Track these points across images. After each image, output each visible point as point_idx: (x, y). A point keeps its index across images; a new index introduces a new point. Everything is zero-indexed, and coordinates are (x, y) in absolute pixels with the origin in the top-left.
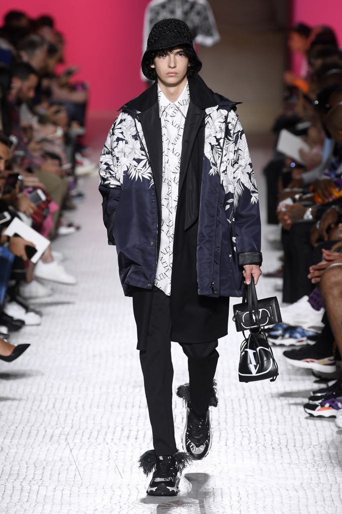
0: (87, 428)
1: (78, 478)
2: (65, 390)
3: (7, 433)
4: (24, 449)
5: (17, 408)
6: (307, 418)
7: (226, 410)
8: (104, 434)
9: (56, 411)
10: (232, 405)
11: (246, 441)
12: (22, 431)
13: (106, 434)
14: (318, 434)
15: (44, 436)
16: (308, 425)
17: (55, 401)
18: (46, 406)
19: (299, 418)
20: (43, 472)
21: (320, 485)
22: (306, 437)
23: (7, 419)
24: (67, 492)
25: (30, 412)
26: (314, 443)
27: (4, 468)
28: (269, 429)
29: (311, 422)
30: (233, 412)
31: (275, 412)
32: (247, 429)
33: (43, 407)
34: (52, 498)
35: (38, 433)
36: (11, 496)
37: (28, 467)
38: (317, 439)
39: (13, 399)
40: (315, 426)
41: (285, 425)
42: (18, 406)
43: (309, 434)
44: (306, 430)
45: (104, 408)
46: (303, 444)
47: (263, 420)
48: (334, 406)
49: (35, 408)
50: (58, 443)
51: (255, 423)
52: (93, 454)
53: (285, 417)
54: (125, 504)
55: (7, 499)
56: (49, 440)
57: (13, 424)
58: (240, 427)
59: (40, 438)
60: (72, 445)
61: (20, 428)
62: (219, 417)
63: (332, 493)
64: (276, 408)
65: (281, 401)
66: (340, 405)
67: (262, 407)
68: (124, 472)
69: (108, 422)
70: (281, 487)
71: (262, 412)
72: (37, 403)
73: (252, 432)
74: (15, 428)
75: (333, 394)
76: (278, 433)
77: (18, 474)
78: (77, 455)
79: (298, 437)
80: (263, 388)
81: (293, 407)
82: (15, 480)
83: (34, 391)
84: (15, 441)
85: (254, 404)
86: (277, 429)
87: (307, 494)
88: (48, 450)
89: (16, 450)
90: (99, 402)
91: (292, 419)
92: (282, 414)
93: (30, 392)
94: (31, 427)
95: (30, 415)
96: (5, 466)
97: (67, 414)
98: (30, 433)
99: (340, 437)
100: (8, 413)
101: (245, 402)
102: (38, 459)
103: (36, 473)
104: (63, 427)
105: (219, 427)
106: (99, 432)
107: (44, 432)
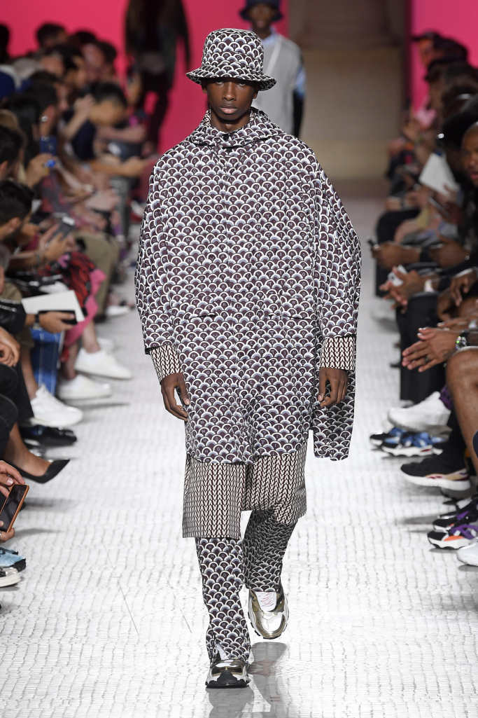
0: (145, 568)
1: (134, 633)
2: (117, 520)
3: (41, 575)
4: (63, 596)
5: (54, 543)
6: (432, 550)
7: (327, 542)
8: (168, 575)
9: (104, 546)
10: (335, 535)
11: (352, 582)
12: (61, 573)
13: (170, 576)
14: (446, 570)
15: (89, 579)
16: (434, 559)
17: (104, 533)
18: (93, 540)
19: (422, 550)
20: (88, 626)
21: (450, 637)
22: (431, 576)
23: (41, 558)
24: (119, 652)
25: (71, 548)
26: (442, 583)
27: (38, 622)
28: (384, 566)
29: (437, 555)
30: (336, 544)
31: (391, 543)
32: (354, 565)
33: (87, 542)
34: (99, 660)
35: (81, 575)
36: (46, 658)
37: (68, 620)
38: (445, 577)
39: (49, 531)
40: (443, 560)
41: (404, 559)
42: (55, 541)
43: (436, 571)
44: (432, 566)
45: (168, 541)
46: (427, 584)
47: (375, 554)
48: (466, 535)
49: (77, 543)
50: (107, 588)
51: (365, 558)
52: (154, 601)
53: (404, 550)
54: (195, 666)
55: (42, 662)
56: (96, 584)
57: (48, 564)
58: (345, 563)
59: (84, 582)
60: (125, 591)
61: (59, 569)
62: (318, 551)
63: (466, 647)
64: (392, 538)
65: (399, 528)
66: (473, 533)
67: (373, 536)
68: (193, 624)
69: (173, 559)
70: (398, 641)
71: (373, 543)
72: (80, 537)
73: (361, 570)
74: (51, 569)
75: (465, 518)
76: (395, 570)
77: (55, 629)
78: (132, 604)
79: (421, 575)
80: (375, 512)
81: (414, 536)
82: (52, 637)
83: (76, 521)
84: (51, 587)
85: (363, 533)
86: (393, 566)
87: (433, 650)
88: (94, 598)
89: (52, 598)
90: (161, 534)
91: (413, 552)
92: (400, 545)
93: (71, 522)
94: (73, 568)
95: (70, 552)
96: (38, 619)
97: (119, 550)
98: (71, 575)
99: (476, 575)
100: (43, 550)
101: (351, 530)
102: (81, 609)
103: (79, 627)
104: (114, 567)
105: (318, 563)
106: (161, 573)
107: (89, 574)
